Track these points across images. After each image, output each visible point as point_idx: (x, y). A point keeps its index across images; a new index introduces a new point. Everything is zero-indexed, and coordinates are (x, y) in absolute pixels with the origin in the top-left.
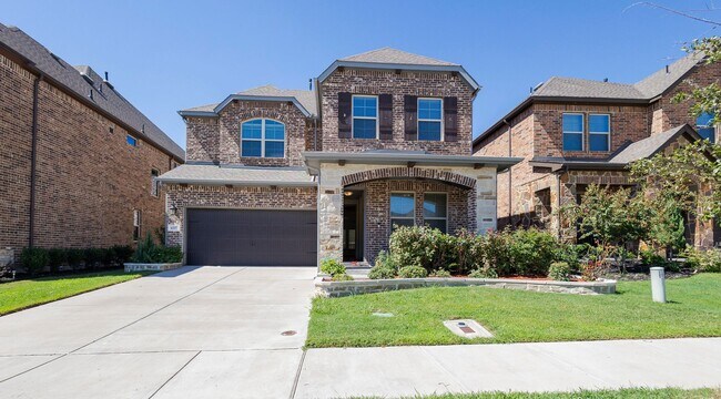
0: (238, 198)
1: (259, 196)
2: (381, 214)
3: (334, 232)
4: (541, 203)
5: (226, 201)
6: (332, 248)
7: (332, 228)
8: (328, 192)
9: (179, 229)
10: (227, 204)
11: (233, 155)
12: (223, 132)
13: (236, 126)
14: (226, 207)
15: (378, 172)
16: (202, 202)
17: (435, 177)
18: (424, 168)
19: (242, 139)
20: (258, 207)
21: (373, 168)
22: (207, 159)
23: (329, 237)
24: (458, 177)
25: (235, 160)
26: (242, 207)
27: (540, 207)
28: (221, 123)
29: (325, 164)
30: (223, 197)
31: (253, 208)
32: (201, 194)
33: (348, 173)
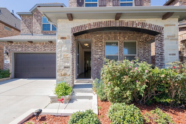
0: (35, 47)
1: (45, 47)
2: (100, 53)
3: (67, 64)
4: (184, 47)
5: (30, 49)
6: (65, 75)
7: (65, 62)
8: (63, 38)
9: (9, 62)
10: (30, 50)
11: (38, 30)
12: (34, 20)
13: (39, 18)
14: (30, 52)
15: (95, 24)
16: (19, 50)
17: (134, 26)
18: (126, 20)
19: (42, 23)
20: (45, 52)
21: (92, 21)
22: (29, 33)
23: (63, 67)
24: (150, 25)
25: (39, 32)
26: (37, 52)
27: (183, 49)
28: (34, 17)
29: (60, 20)
30: (29, 47)
31: (42, 52)
32: (19, 46)
33: (75, 26)
